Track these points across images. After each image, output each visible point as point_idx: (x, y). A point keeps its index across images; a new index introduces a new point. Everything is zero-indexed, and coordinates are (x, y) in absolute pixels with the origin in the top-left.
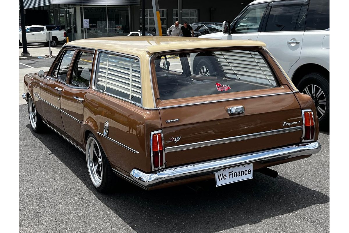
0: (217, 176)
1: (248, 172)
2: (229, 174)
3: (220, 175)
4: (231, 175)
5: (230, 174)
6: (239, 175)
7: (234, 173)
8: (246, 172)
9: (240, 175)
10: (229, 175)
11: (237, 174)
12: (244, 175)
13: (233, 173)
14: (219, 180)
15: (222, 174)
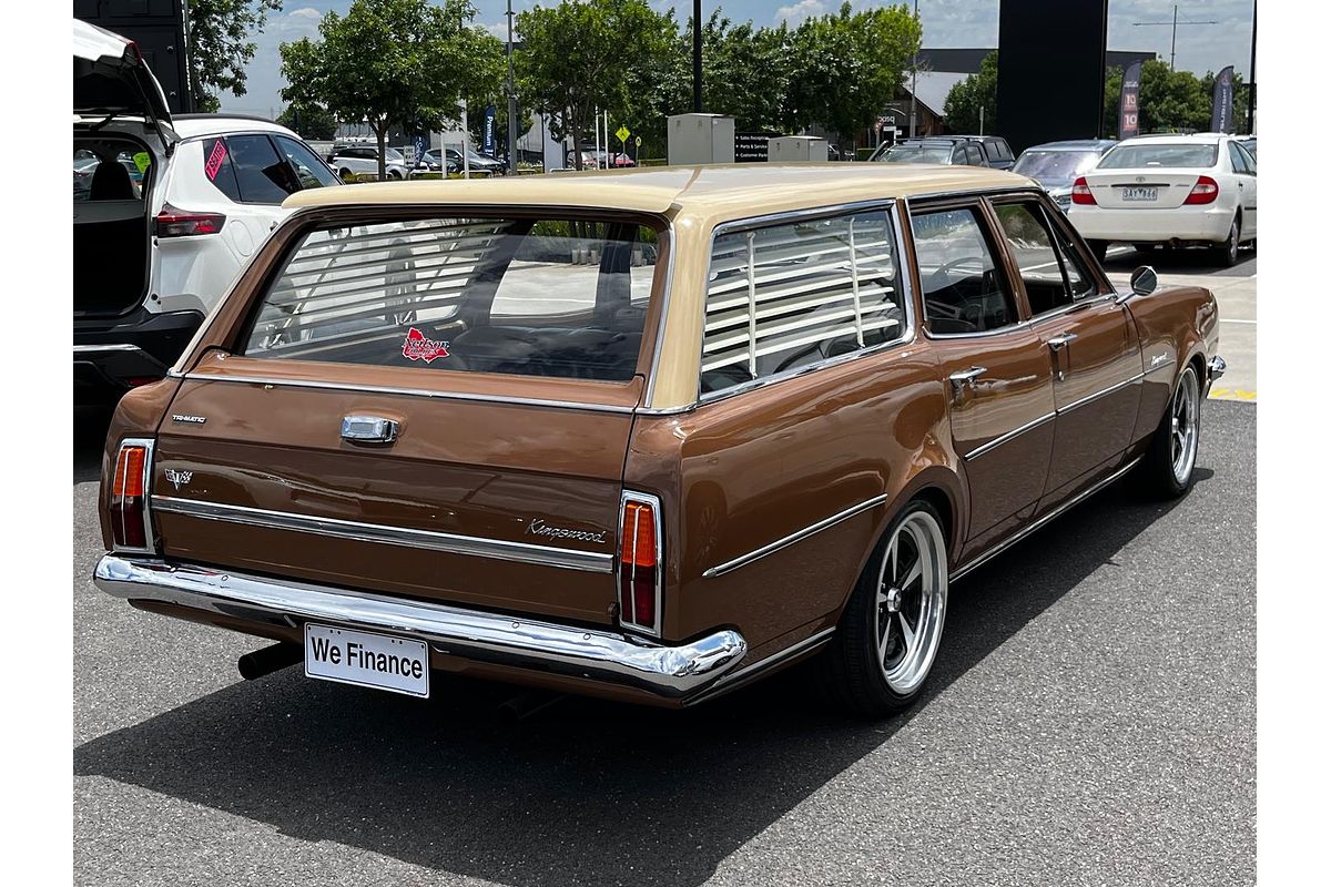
0: (310, 641)
1: (414, 668)
2: (349, 650)
3: (320, 640)
4: (355, 655)
5: (353, 650)
6: (382, 666)
7: (367, 655)
8: (407, 668)
9: (385, 669)
10: (350, 654)
11: (377, 661)
12: (397, 672)
13: (361, 652)
14: (317, 658)
15: (327, 641)
